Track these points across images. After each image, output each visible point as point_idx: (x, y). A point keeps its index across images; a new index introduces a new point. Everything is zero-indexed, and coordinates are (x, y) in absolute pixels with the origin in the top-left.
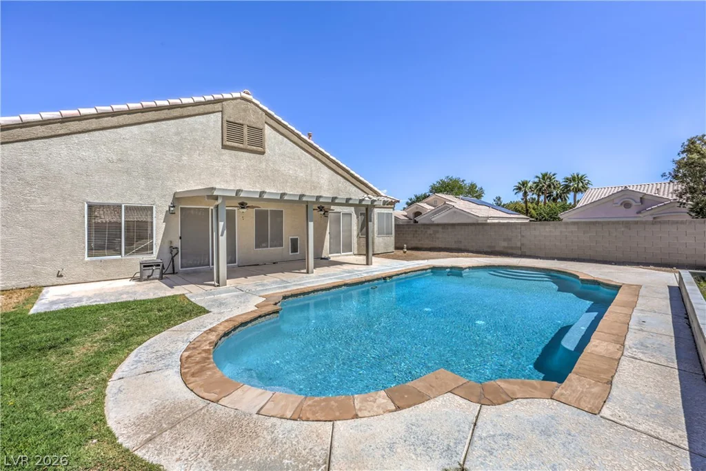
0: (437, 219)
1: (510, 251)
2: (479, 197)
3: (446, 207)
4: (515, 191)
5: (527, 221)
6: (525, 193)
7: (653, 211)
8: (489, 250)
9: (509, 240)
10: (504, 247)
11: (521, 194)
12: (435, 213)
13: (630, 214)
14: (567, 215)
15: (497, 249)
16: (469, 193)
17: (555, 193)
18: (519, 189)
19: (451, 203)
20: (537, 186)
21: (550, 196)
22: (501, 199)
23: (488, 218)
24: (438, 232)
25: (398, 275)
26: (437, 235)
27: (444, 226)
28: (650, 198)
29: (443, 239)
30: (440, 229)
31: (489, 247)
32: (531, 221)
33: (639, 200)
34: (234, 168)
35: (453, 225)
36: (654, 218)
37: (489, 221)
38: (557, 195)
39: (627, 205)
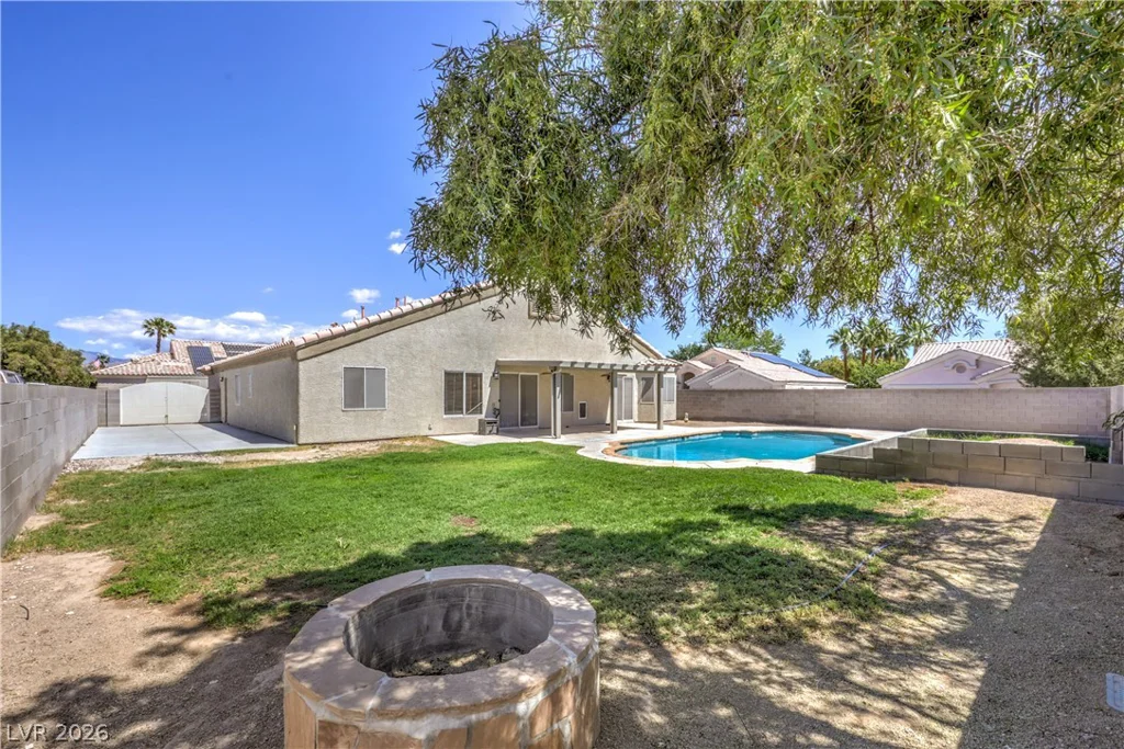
0: (716, 383)
1: (803, 420)
2: (775, 351)
3: (728, 367)
4: (830, 343)
5: (843, 387)
6: (845, 345)
7: (989, 377)
8: (781, 419)
9: (804, 408)
10: (797, 416)
11: (839, 346)
12: (714, 375)
13: (962, 381)
14: (886, 380)
15: (789, 418)
16: (762, 343)
17: (887, 346)
18: (836, 339)
19: (735, 362)
20: (862, 336)
21: (880, 351)
22: (810, 354)
23: (787, 382)
24: (723, 399)
25: (693, 436)
26: (723, 403)
27: (731, 392)
28: (987, 360)
29: (730, 406)
30: (726, 396)
31: (781, 416)
32: (848, 387)
33: (974, 363)
34: (537, 336)
35: (741, 392)
36: (992, 386)
37: (787, 387)
38: (890, 349)
39: (960, 369)
